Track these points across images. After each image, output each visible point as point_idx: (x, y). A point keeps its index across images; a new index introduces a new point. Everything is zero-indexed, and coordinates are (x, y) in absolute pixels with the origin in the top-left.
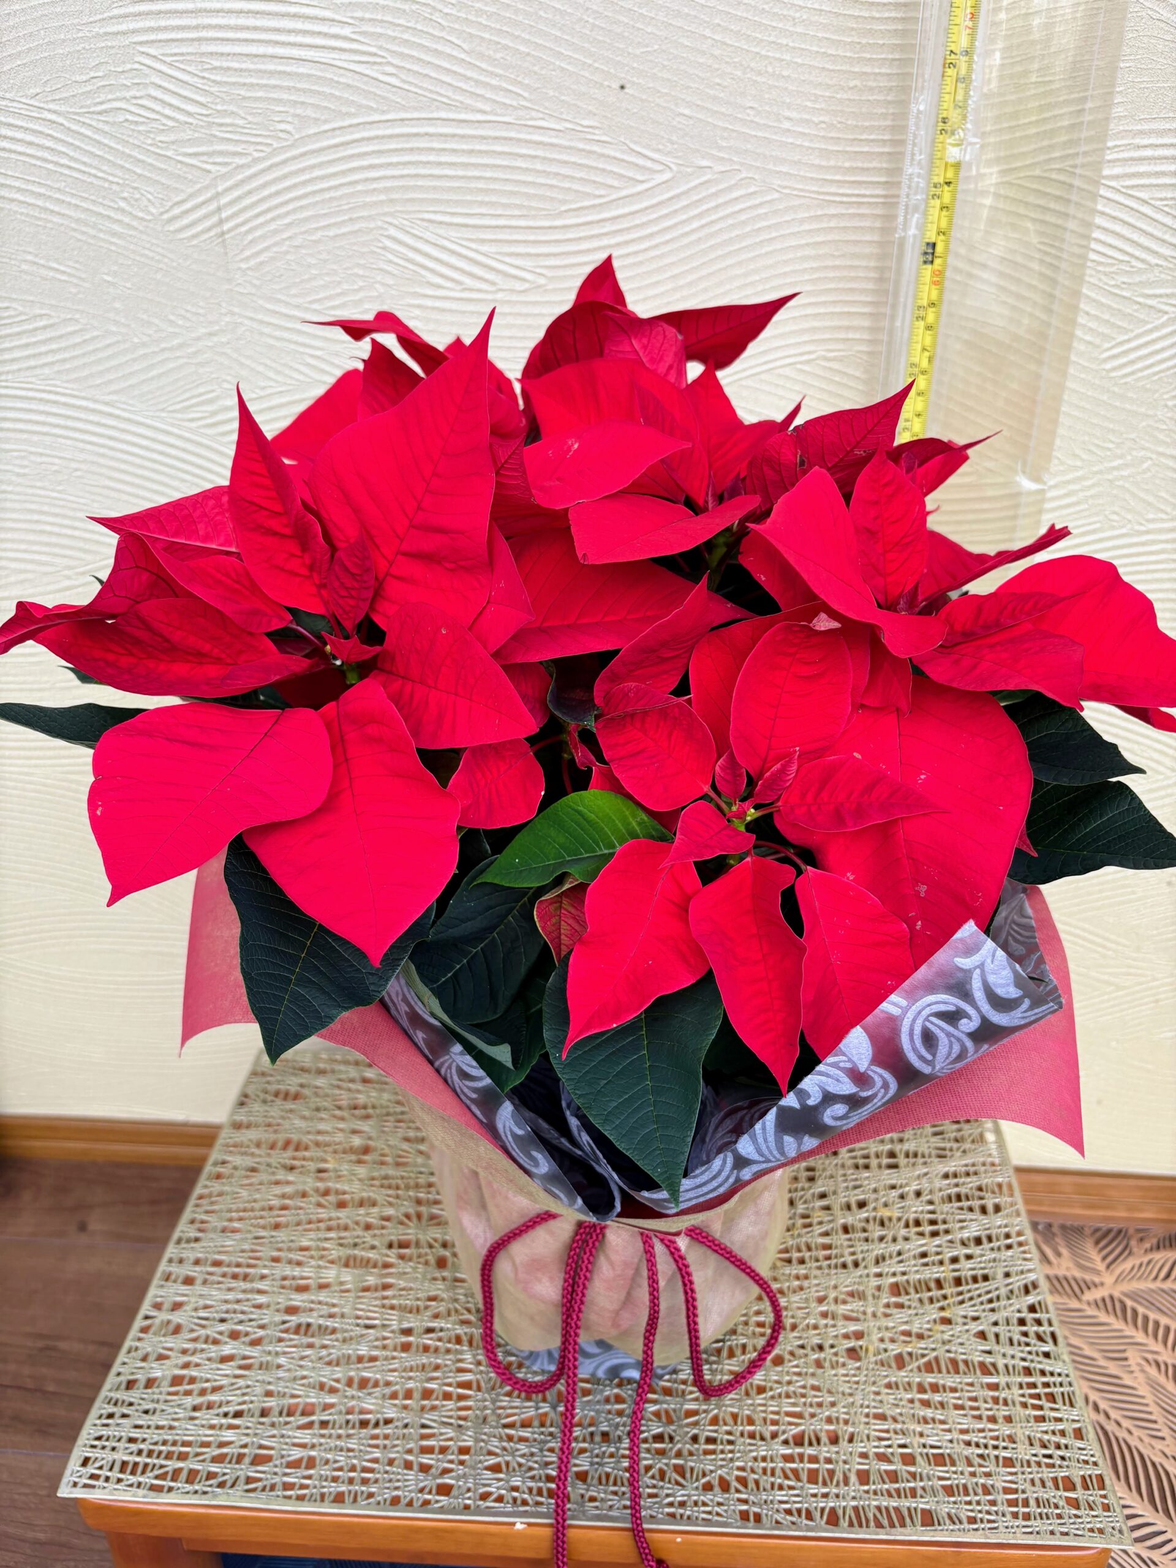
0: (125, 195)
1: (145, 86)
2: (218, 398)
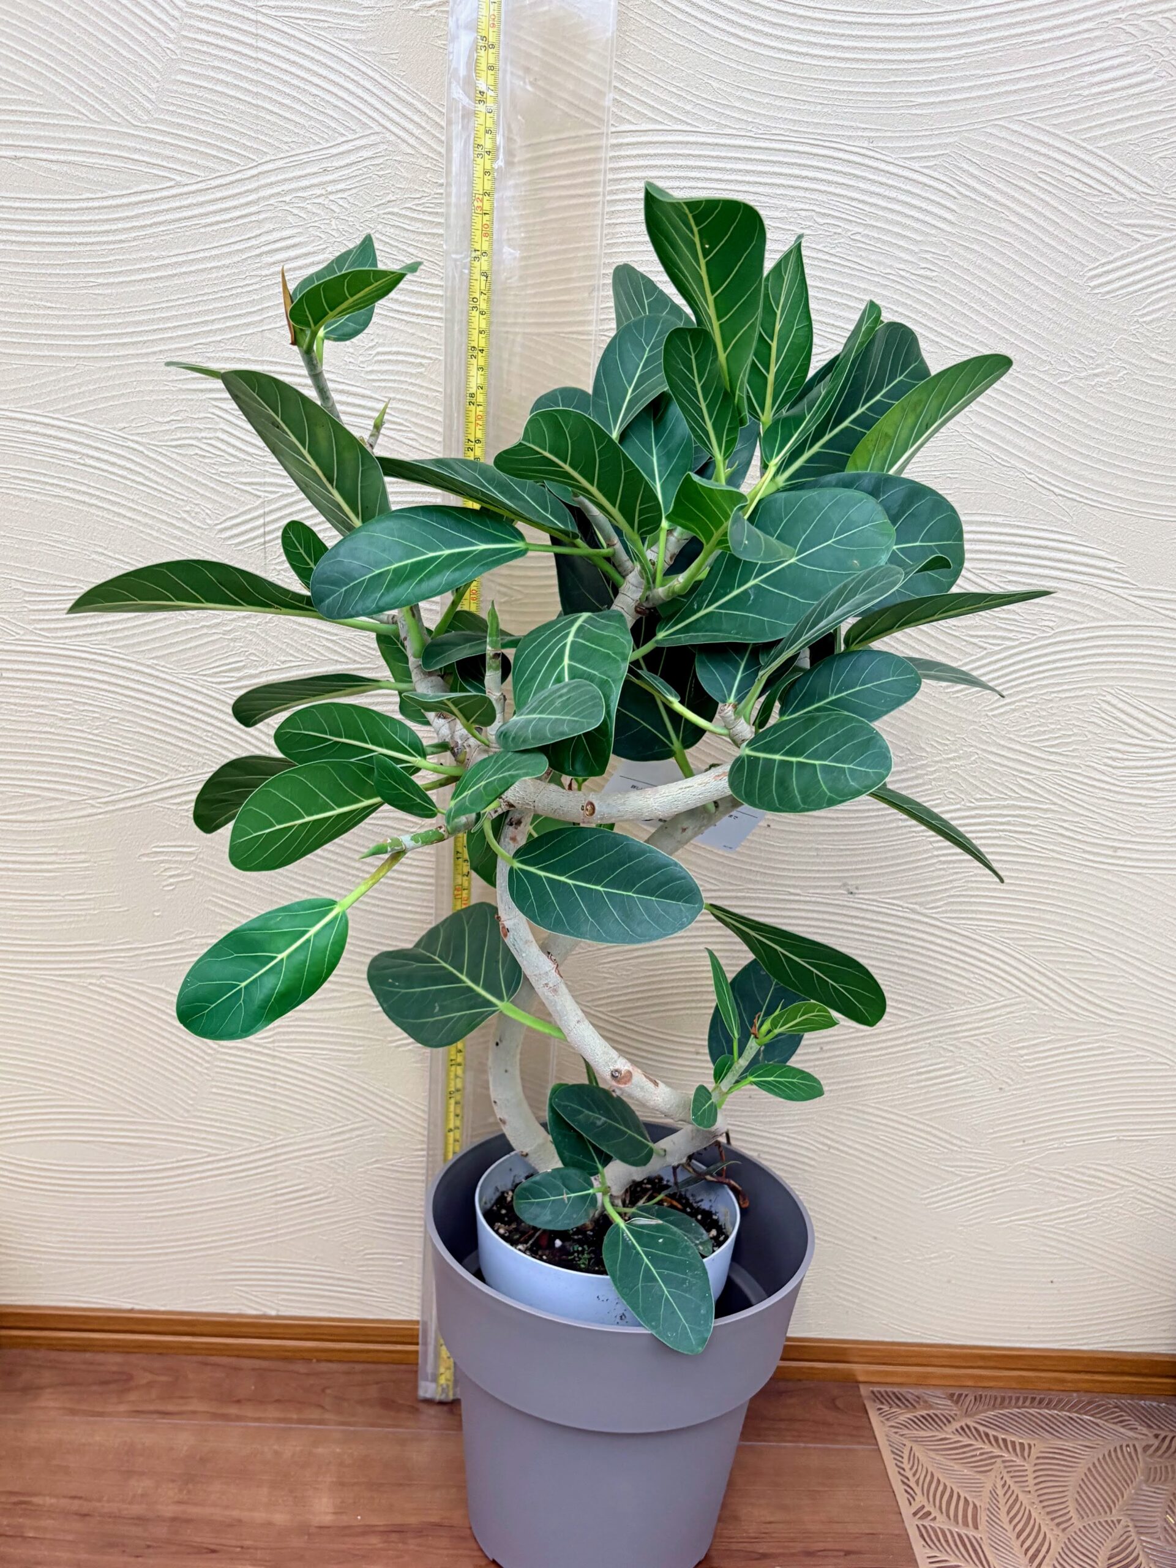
0: (188, 508)
1: (216, 430)
2: (244, 667)
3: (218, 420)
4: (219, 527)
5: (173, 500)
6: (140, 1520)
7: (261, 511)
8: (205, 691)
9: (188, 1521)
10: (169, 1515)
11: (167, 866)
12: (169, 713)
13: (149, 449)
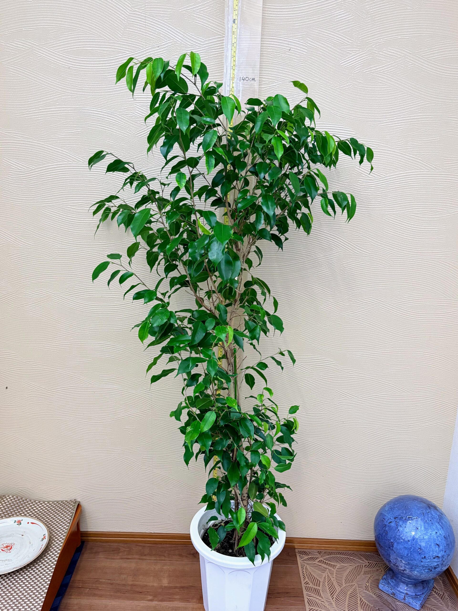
6: (124, 585)
9: (135, 585)
10: (131, 584)
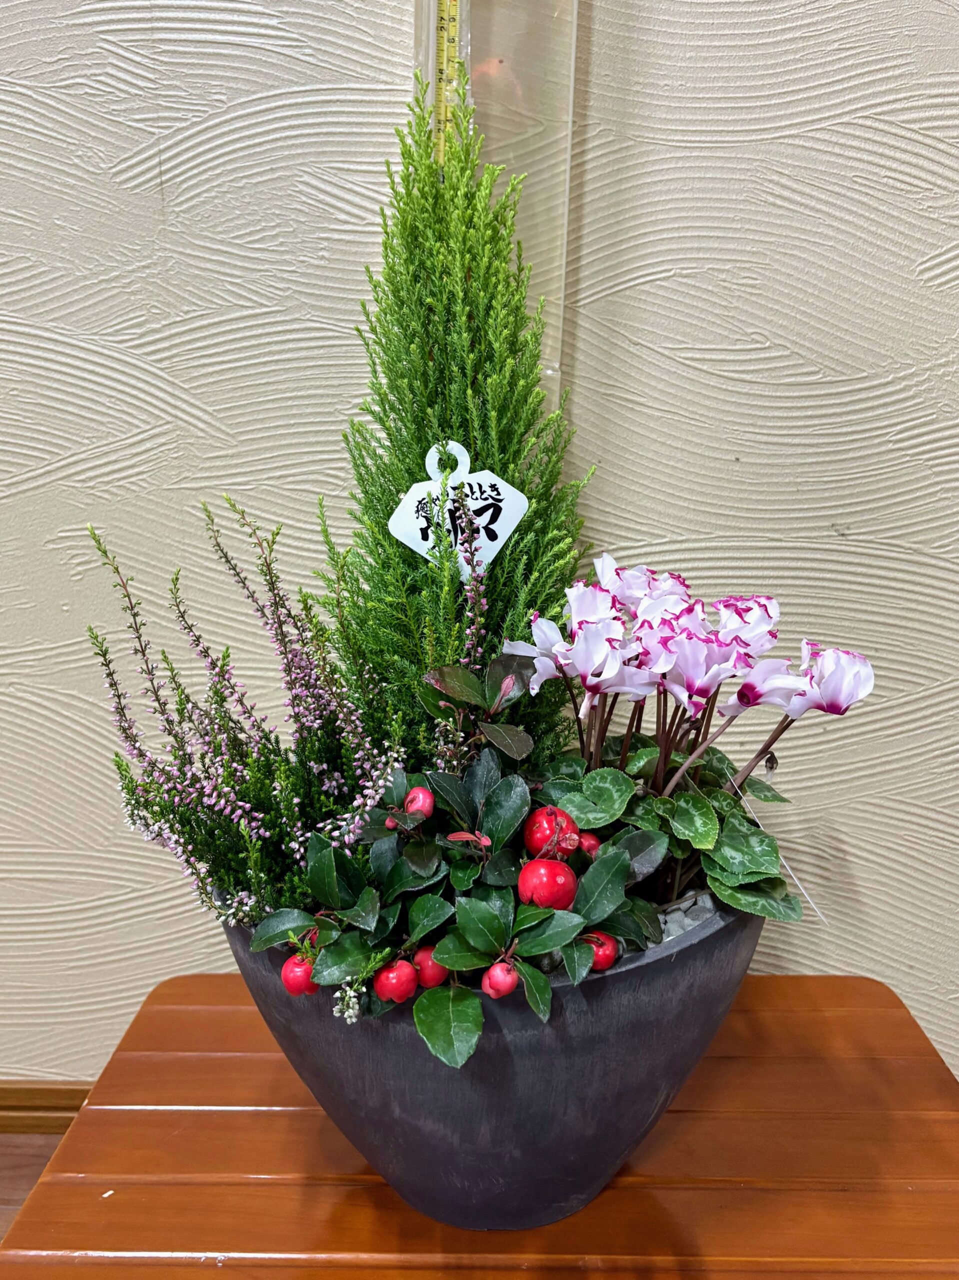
0: (80, 153)
1: (104, 65)
2: (146, 322)
3: (105, 53)
4: (114, 170)
5: (65, 146)
7: (156, 149)
8: (106, 352)
11: (75, 552)
12: (70, 380)
13: (36, 92)
